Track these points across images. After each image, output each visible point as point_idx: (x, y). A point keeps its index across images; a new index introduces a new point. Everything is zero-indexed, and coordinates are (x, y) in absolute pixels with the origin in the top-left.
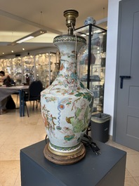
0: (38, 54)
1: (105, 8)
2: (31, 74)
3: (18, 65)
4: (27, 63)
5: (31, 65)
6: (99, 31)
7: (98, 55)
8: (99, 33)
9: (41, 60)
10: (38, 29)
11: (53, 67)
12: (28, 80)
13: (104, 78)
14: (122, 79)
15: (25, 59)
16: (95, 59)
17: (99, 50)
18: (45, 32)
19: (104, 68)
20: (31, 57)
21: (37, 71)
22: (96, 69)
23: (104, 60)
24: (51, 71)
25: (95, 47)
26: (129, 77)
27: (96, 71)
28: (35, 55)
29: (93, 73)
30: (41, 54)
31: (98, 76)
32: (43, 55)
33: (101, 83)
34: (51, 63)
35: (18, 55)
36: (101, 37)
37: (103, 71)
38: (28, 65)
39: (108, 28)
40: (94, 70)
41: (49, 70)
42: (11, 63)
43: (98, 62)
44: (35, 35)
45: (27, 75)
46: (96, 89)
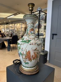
0: (16, 23)
1: (46, 4)
2: (13, 32)
3: (7, 28)
4: (11, 27)
5: (13, 28)
6: (43, 14)
7: (43, 25)
8: (43, 15)
9: (17, 26)
10: (16, 12)
11: (23, 29)
12: (11, 35)
13: (45, 35)
14: (53, 35)
15: (11, 25)
16: (41, 26)
17: (43, 22)
18: (20, 14)
19: (45, 30)
20: (13, 24)
21: (16, 31)
22: (42, 31)
23: (45, 27)
24: (22, 31)
25: (41, 21)
26: (56, 34)
27: (42, 32)
28: (15, 24)
29: (40, 32)
30: (18, 23)
31: (42, 34)
32: (19, 24)
33: (44, 37)
34: (22, 28)
35: (7, 24)
36: (44, 16)
37: (45, 31)
38: (12, 28)
39: (47, 12)
40: (41, 31)
41: (21, 30)
42: (4, 27)
43: (43, 27)
44: (15, 15)
45: (11, 33)
46: (41, 39)
